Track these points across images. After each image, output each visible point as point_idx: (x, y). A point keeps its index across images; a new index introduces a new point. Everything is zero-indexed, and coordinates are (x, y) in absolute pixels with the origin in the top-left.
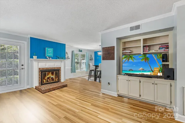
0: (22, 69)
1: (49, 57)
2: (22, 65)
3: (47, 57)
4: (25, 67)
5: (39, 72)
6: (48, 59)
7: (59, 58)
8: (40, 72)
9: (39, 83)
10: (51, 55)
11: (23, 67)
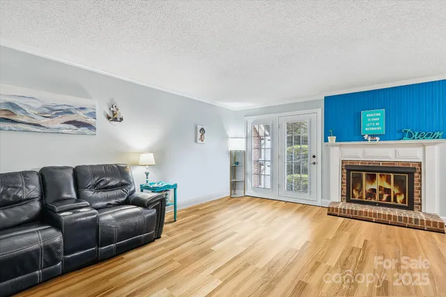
0: (314, 163)
1: (373, 136)
2: (314, 157)
3: (366, 137)
4: (319, 159)
5: (342, 169)
6: (367, 140)
7: (410, 136)
8: (345, 171)
9: (342, 196)
10: (380, 129)
11: (314, 160)
